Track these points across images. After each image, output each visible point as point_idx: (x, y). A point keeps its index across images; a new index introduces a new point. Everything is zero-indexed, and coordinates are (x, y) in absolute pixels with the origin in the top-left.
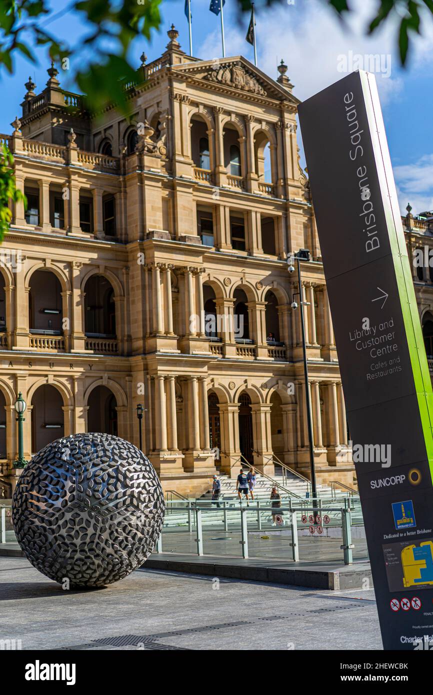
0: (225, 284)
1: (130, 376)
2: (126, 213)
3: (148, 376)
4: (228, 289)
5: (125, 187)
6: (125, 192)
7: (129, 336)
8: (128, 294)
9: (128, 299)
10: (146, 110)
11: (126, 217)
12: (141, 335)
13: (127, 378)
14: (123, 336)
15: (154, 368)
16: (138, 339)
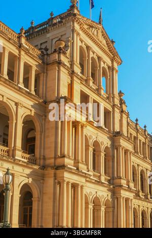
0: (90, 139)
1: (43, 180)
2: (46, 85)
3: (56, 181)
4: (91, 141)
5: (47, 70)
6: (47, 73)
7: (44, 156)
8: (45, 132)
9: (44, 134)
10: (52, 40)
11: (46, 88)
12: (53, 156)
13: (41, 181)
14: (40, 155)
15: (61, 176)
16: (50, 158)
